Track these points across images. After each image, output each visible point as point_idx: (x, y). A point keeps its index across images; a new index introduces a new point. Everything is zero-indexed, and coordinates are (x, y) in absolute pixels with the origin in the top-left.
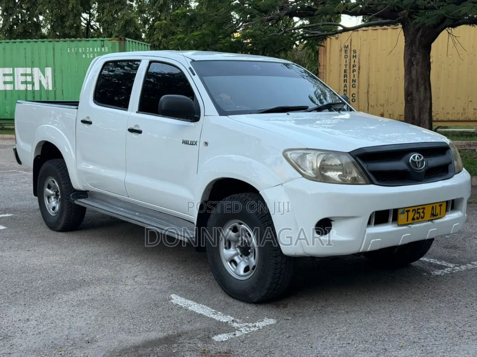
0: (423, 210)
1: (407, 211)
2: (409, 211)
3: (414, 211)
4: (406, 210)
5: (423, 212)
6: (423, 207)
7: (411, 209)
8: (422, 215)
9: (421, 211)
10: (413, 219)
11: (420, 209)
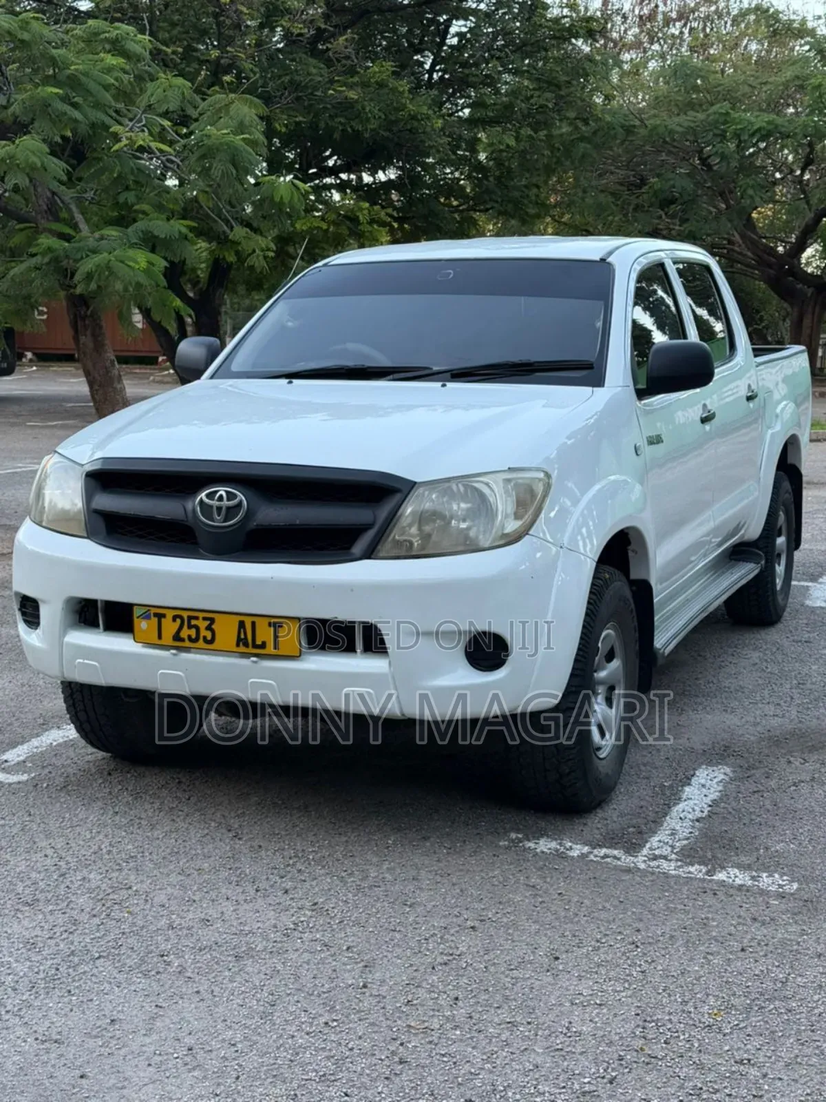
0: (208, 622)
1: (156, 615)
2: (164, 616)
3: (178, 621)
4: (158, 614)
5: (209, 628)
6: (211, 618)
7: (170, 614)
8: (204, 633)
9: (203, 625)
10: (177, 637)
11: (197, 618)
